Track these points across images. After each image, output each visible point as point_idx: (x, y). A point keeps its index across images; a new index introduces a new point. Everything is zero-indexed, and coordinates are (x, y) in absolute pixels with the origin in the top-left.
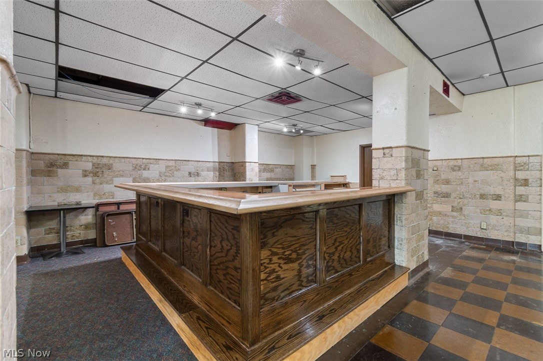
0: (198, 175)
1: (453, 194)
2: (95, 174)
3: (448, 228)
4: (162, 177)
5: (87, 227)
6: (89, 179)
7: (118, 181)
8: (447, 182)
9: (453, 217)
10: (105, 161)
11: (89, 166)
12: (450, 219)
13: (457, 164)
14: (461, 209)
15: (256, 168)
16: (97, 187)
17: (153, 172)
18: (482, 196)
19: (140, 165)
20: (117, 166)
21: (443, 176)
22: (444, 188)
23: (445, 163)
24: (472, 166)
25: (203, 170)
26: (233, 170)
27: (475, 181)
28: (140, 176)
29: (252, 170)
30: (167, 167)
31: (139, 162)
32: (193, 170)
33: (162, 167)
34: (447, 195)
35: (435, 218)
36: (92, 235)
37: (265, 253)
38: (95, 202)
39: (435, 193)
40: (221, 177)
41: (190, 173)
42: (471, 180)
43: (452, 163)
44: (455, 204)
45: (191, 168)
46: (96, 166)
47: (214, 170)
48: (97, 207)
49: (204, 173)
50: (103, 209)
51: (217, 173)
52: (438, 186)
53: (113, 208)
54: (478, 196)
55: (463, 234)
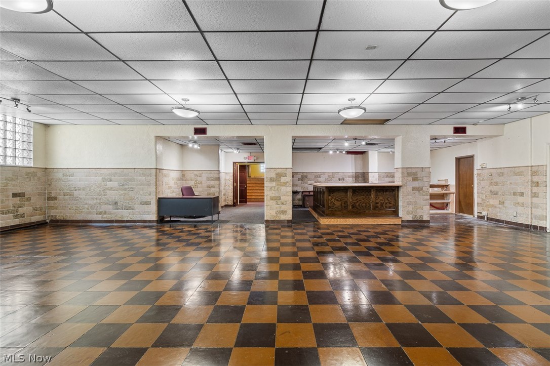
0: (343, 179)
1: (499, 192)
2: (302, 180)
3: (497, 215)
4: (326, 180)
5: (299, 200)
6: (300, 181)
7: (310, 182)
8: (496, 184)
9: (500, 208)
10: (305, 174)
11: (300, 177)
12: (498, 210)
13: (501, 171)
14: (504, 202)
15: (376, 175)
16: (302, 184)
17: (322, 178)
18: (515, 194)
19: (318, 176)
20: (309, 176)
21: (494, 180)
22: (495, 188)
23: (495, 171)
24: (509, 173)
25: (346, 177)
26: (364, 177)
27: (511, 183)
28: (317, 180)
29: (373, 177)
30: (328, 176)
31: (317, 174)
32: (341, 178)
33: (326, 176)
34: (496, 193)
35: (490, 209)
36: (301, 203)
37: (330, 197)
38: (302, 190)
39: (491, 191)
40: (357, 181)
41: (339, 179)
42: (508, 183)
43: (499, 171)
44: (501, 200)
45: (340, 176)
46: (302, 176)
47: (353, 177)
48: (303, 192)
49: (347, 179)
50: (304, 193)
51: (354, 179)
52: (492, 187)
53: (307, 193)
54: (512, 193)
55: (505, 220)
